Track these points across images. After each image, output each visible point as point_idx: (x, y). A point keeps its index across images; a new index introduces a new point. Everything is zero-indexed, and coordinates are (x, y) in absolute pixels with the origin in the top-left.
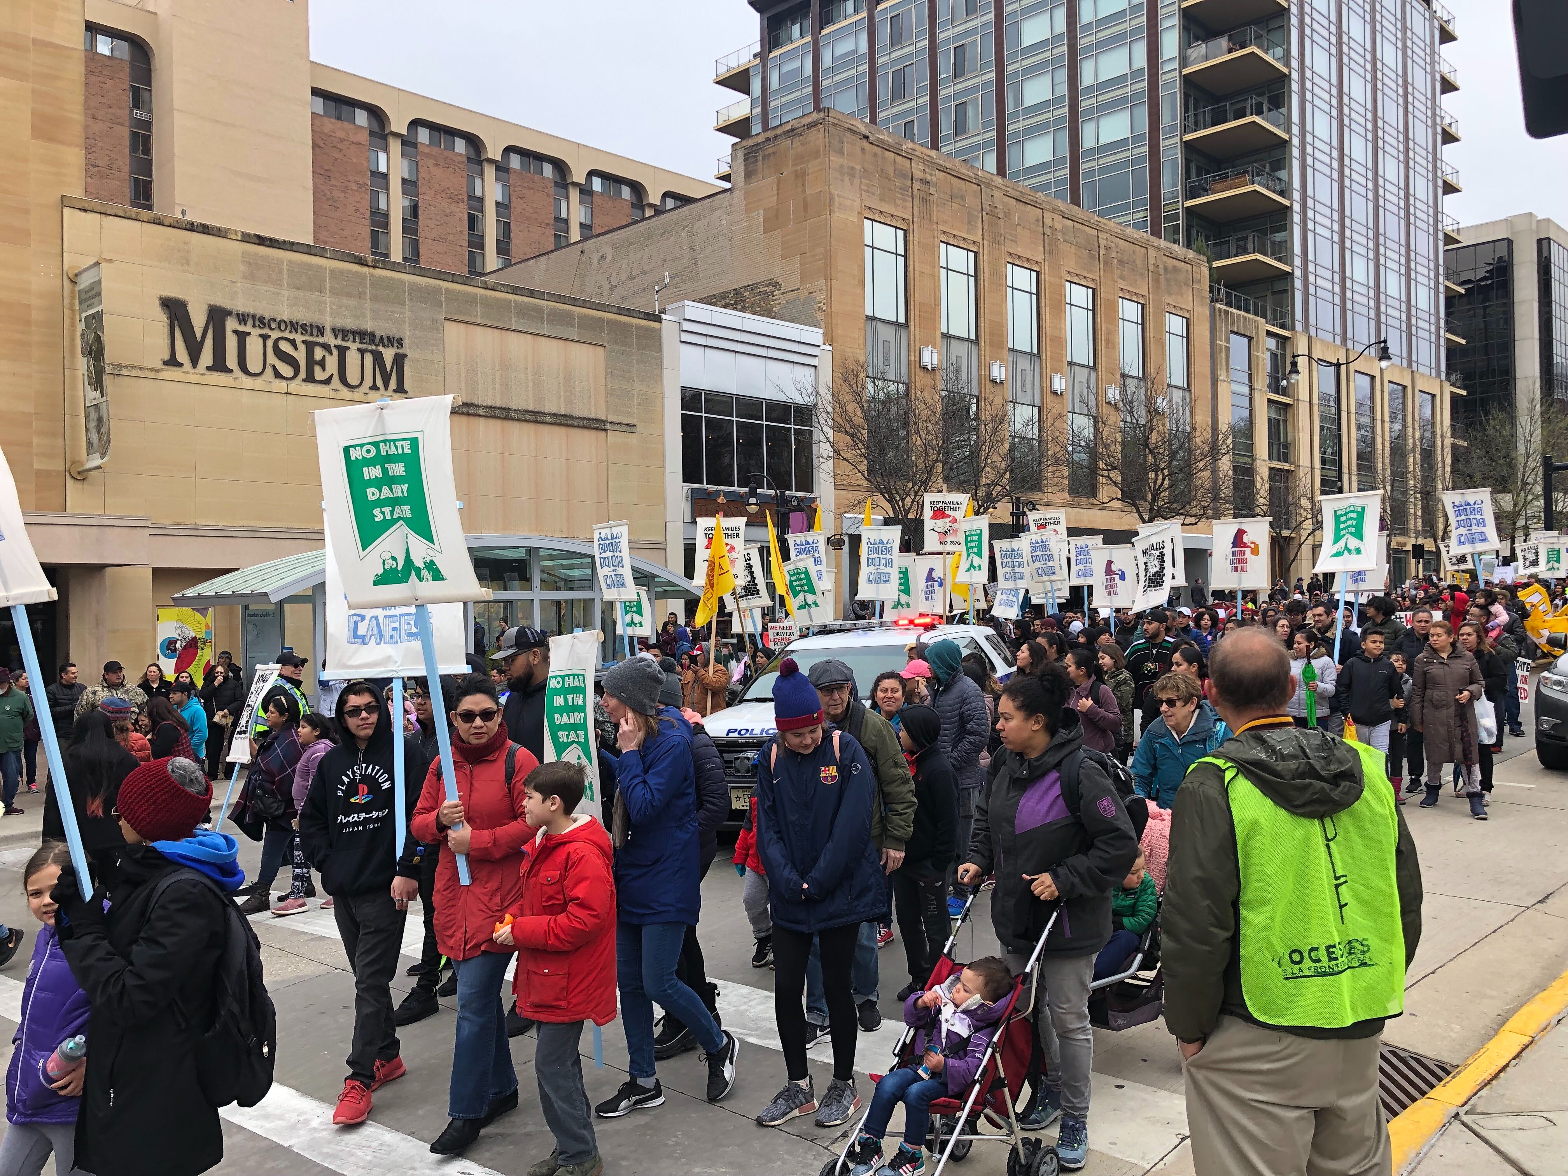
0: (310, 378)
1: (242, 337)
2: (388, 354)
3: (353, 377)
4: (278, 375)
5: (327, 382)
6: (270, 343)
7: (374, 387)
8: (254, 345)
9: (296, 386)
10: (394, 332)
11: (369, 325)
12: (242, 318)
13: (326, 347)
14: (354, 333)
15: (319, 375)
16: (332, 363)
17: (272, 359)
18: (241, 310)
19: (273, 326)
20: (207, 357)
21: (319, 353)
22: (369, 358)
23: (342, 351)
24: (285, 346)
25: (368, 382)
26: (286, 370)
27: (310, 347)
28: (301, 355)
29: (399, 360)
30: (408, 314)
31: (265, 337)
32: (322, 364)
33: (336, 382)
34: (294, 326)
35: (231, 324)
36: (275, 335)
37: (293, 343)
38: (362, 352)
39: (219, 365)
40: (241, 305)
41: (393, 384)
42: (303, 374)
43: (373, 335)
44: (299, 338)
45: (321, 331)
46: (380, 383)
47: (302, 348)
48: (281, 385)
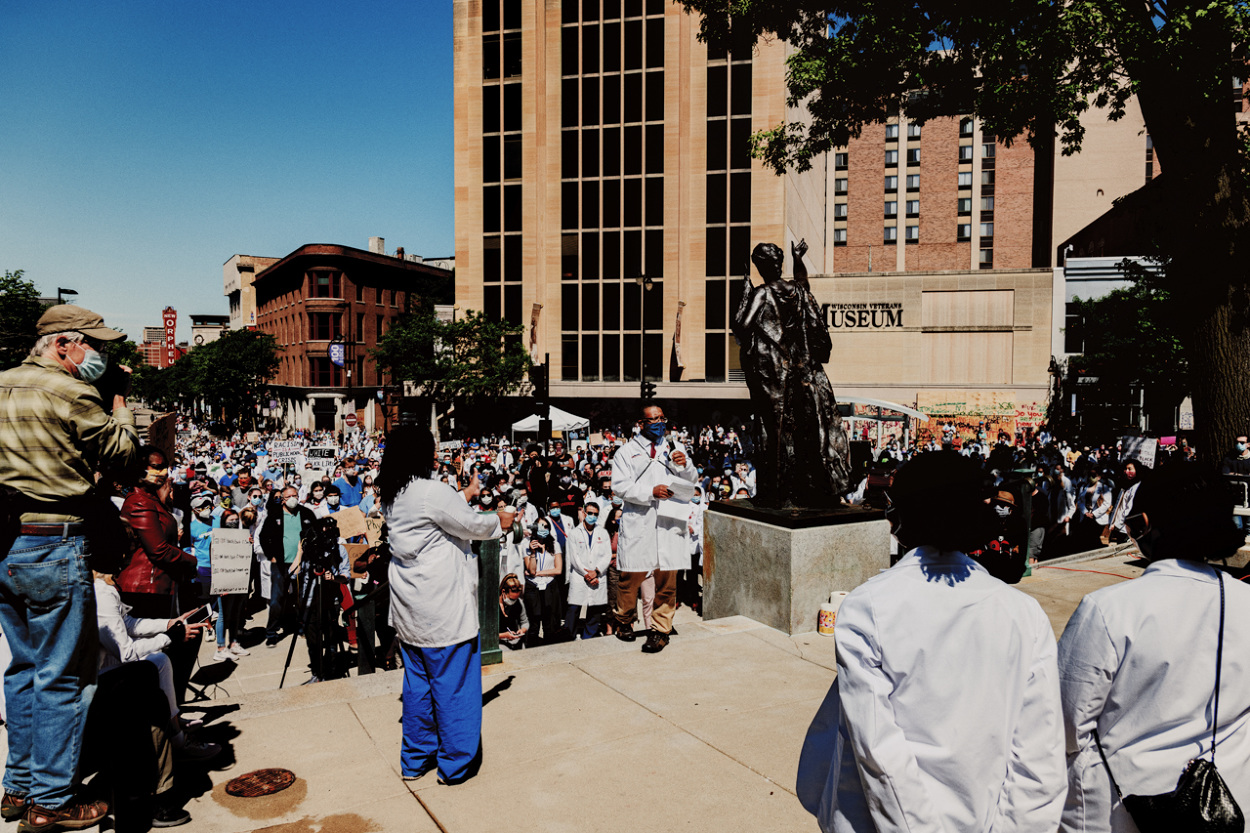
0: (860, 325)
1: (834, 313)
2: (894, 311)
3: (878, 323)
4: (847, 325)
5: (867, 326)
6: (844, 314)
7: (888, 325)
8: (838, 315)
9: (855, 329)
10: (898, 302)
11: (886, 301)
12: (834, 306)
13: (867, 312)
14: (879, 305)
15: (864, 323)
16: (869, 318)
17: (845, 319)
18: (834, 302)
19: (846, 307)
21: (864, 315)
22: (885, 314)
23: (874, 313)
24: (850, 314)
25: (885, 323)
26: (850, 323)
27: (860, 313)
28: (857, 317)
29: (899, 313)
30: (904, 292)
31: (842, 312)
32: (865, 319)
33: (871, 325)
34: (854, 306)
35: (830, 309)
36: (846, 311)
37: (853, 312)
38: (882, 312)
40: (833, 302)
41: (896, 323)
42: (857, 324)
43: (887, 305)
44: (856, 310)
45: (865, 306)
46: (890, 323)
47: (857, 314)
48: (848, 329)
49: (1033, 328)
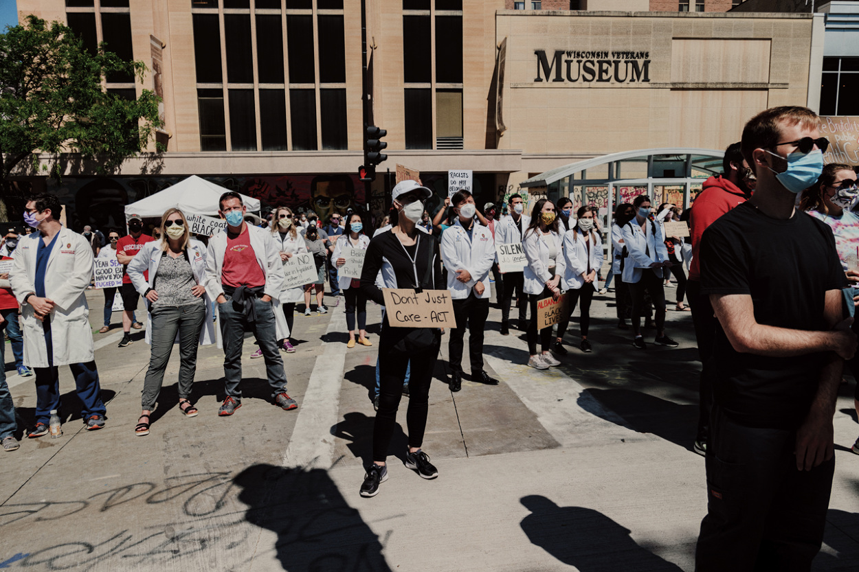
0: (600, 80)
2: (641, 62)
3: (621, 76)
4: (585, 79)
5: (608, 80)
6: (582, 64)
8: (574, 66)
9: (594, 84)
10: (644, 50)
11: (631, 48)
12: (569, 54)
13: (609, 63)
14: (623, 53)
15: (605, 77)
16: (611, 70)
17: (582, 72)
18: (569, 49)
19: (584, 55)
20: (553, 75)
21: (605, 66)
22: (630, 65)
23: (617, 63)
24: (589, 65)
25: (629, 77)
26: (589, 77)
27: (600, 63)
28: (596, 68)
29: (646, 64)
30: (652, 38)
31: (579, 62)
32: (606, 71)
33: (613, 80)
34: (593, 54)
35: (564, 57)
36: (584, 60)
37: (592, 63)
38: (626, 62)
39: (559, 78)
41: (642, 77)
42: (597, 77)
43: (633, 53)
46: (635, 78)
47: (597, 65)
48: (586, 84)
49: (789, 86)
